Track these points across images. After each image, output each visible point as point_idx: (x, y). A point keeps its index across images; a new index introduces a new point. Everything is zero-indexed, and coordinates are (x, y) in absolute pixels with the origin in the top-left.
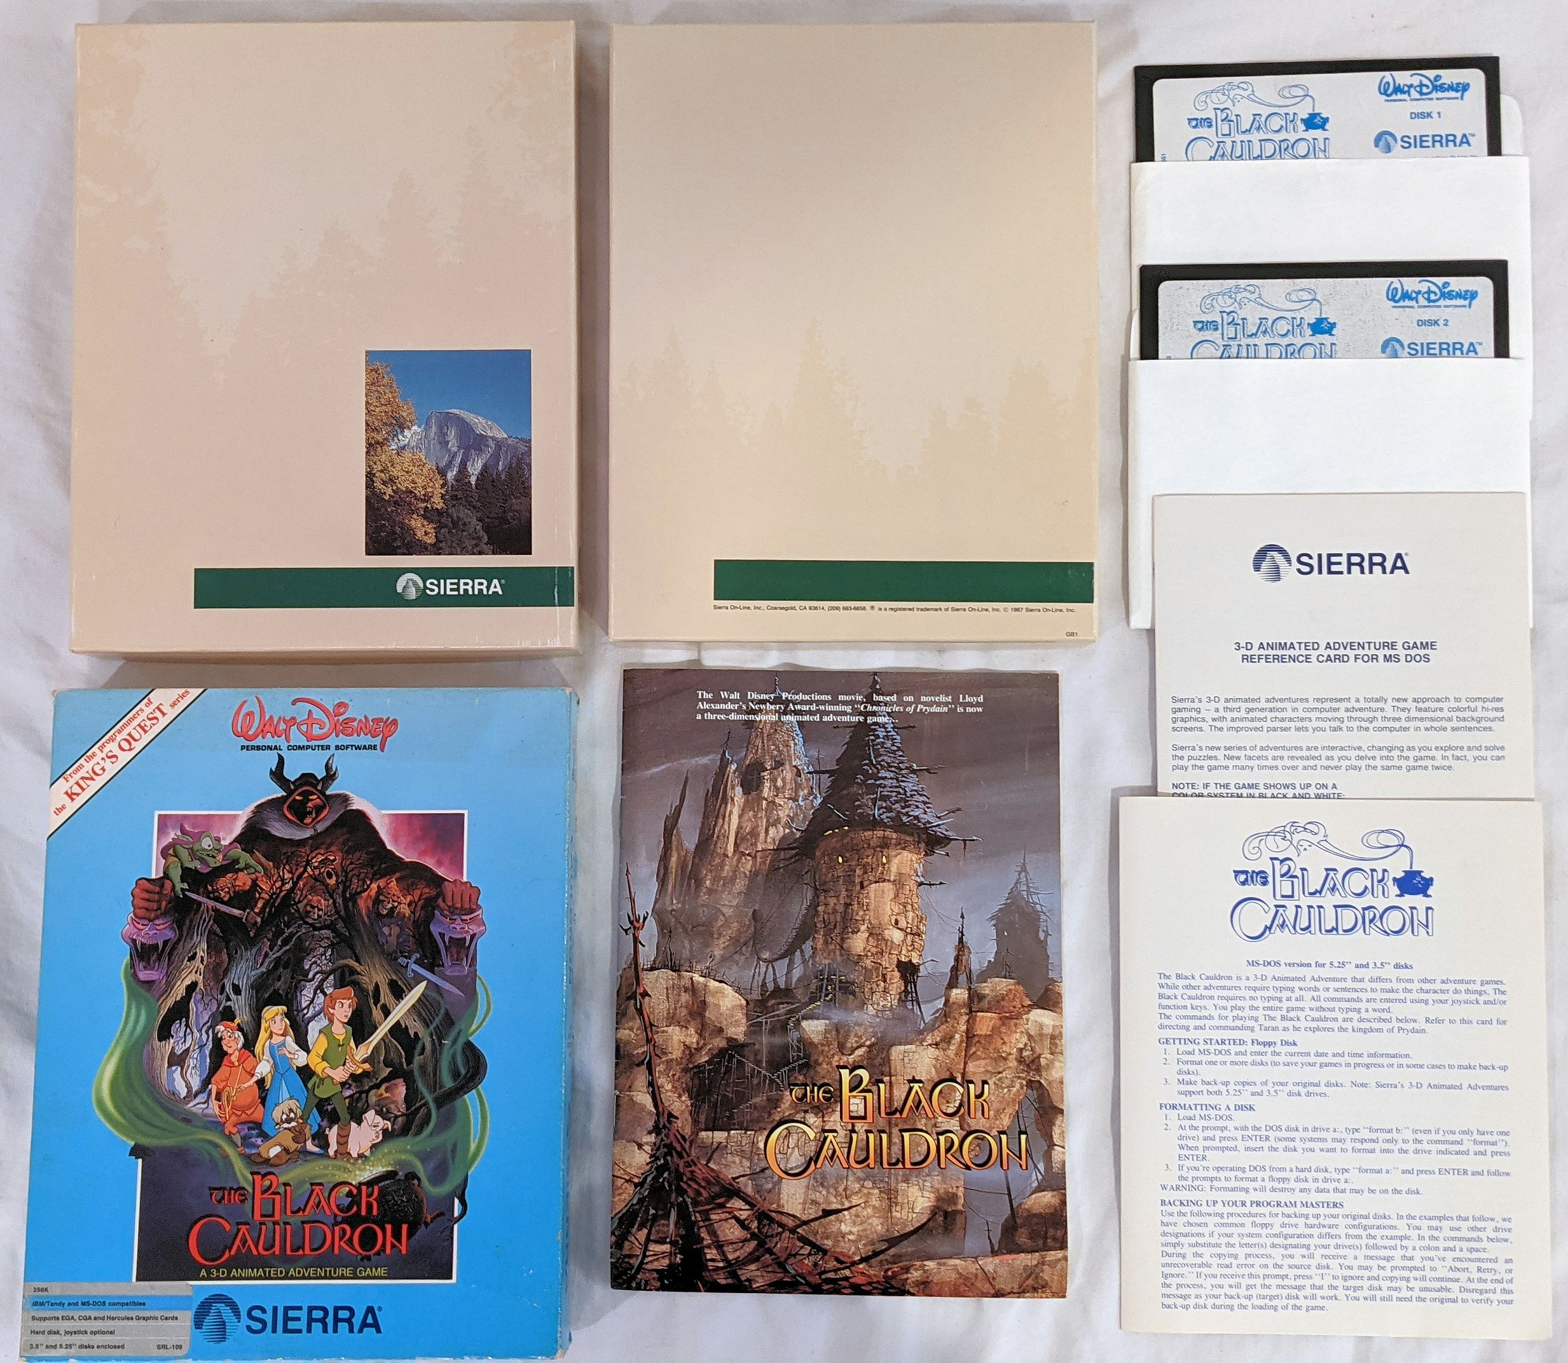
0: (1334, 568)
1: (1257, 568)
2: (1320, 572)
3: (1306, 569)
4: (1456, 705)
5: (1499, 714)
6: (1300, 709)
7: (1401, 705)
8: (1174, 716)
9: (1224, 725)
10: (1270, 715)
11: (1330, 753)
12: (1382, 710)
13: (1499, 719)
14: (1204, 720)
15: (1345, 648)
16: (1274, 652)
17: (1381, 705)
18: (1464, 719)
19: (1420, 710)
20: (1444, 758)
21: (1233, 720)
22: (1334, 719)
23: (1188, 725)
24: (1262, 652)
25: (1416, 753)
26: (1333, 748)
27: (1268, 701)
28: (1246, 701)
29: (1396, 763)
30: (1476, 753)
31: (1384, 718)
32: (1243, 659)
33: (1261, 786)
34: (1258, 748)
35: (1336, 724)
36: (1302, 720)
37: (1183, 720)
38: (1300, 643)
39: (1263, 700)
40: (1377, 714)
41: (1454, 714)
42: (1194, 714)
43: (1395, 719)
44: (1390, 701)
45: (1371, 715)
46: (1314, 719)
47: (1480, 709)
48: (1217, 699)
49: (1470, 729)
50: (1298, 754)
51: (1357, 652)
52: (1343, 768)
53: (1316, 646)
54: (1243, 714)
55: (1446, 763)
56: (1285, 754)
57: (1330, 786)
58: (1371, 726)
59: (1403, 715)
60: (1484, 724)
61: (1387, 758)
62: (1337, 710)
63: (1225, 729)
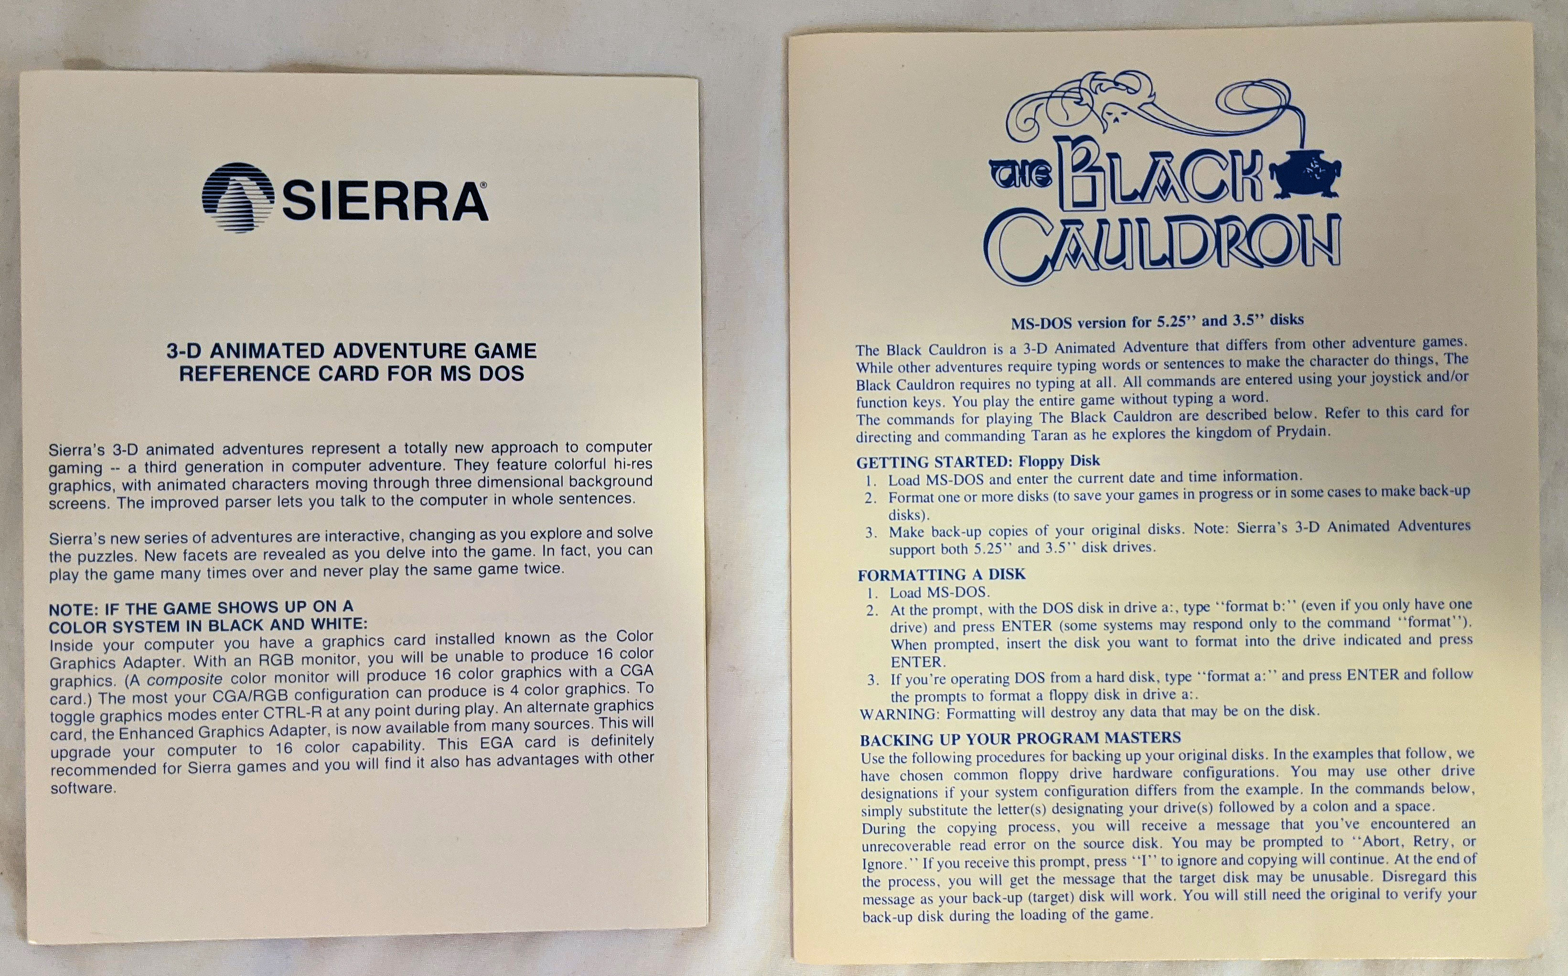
0: (352, 208)
1: (210, 205)
2: (327, 215)
3: (301, 209)
4: (569, 456)
5: (644, 473)
6: (288, 466)
7: (472, 457)
8: (54, 480)
9: (145, 495)
10: (232, 478)
11: (341, 546)
12: (437, 466)
13: (644, 482)
14: (108, 487)
15: (371, 355)
16: (241, 361)
17: (434, 457)
18: (583, 483)
19: (505, 466)
20: (546, 551)
21: (162, 487)
22: (350, 484)
23: (80, 496)
24: (217, 360)
25: (497, 543)
26: (347, 537)
27: (228, 450)
28: (187, 451)
29: (461, 561)
30: (603, 542)
31: (439, 482)
32: (182, 374)
33: (214, 608)
34: (208, 538)
35: (352, 492)
36: (290, 485)
37: (69, 487)
38: (288, 345)
39: (219, 450)
40: (426, 474)
41: (566, 474)
42: (89, 477)
43: (459, 483)
44: (451, 450)
45: (418, 475)
46: (312, 484)
47: (610, 463)
48: (133, 449)
49: (593, 499)
50: (283, 547)
51: (392, 362)
52: (365, 573)
53: (317, 351)
54: (181, 475)
55: (550, 560)
56: (259, 548)
57: (340, 606)
58: (417, 496)
59: (476, 476)
60: (616, 490)
61: (445, 552)
62: (352, 467)
63: (148, 504)
